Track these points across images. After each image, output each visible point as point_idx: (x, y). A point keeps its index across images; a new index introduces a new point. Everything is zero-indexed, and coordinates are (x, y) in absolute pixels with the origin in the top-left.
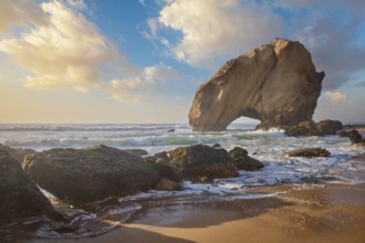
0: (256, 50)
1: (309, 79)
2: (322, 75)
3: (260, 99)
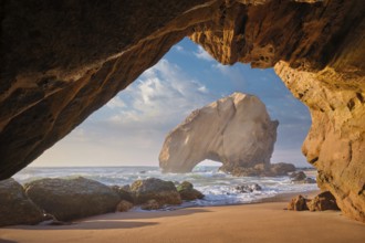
0: (218, 103)
1: (265, 127)
2: (276, 123)
3: (222, 143)
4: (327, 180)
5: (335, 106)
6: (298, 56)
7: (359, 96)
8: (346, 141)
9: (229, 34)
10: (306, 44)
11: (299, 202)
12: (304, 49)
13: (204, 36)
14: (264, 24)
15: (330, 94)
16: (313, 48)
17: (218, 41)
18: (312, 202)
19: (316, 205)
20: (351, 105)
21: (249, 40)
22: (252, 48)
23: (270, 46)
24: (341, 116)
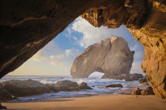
0: (102, 41)
1: (127, 54)
3: (104, 63)
4: (149, 80)
5: (153, 44)
6: (129, 23)
7: (161, 40)
8: (157, 61)
9: (96, 15)
10: (132, 18)
11: (137, 91)
12: (131, 20)
13: (85, 16)
14: (110, 11)
15: (150, 39)
16: (135, 20)
17: (92, 18)
18: (143, 91)
19: (145, 92)
20: (158, 44)
21: (105, 17)
22: (106, 21)
23: (114, 20)
24: (155, 49)
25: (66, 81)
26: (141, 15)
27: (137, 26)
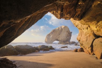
0: (58, 28)
1: (69, 33)
2: (72, 32)
3: (59, 37)
4: (82, 45)
5: (84, 29)
6: (75, 17)
7: (89, 26)
8: (86, 36)
9: (59, 12)
10: (77, 14)
11: (76, 50)
12: (76, 16)
13: (54, 12)
14: (67, 10)
15: (83, 26)
16: (79, 15)
17: (57, 13)
19: (79, 51)
20: (87, 28)
21: (64, 13)
22: (65, 15)
23: (69, 15)
24: (85, 31)
25: (43, 45)
26: (82, 13)
27: (79, 19)
